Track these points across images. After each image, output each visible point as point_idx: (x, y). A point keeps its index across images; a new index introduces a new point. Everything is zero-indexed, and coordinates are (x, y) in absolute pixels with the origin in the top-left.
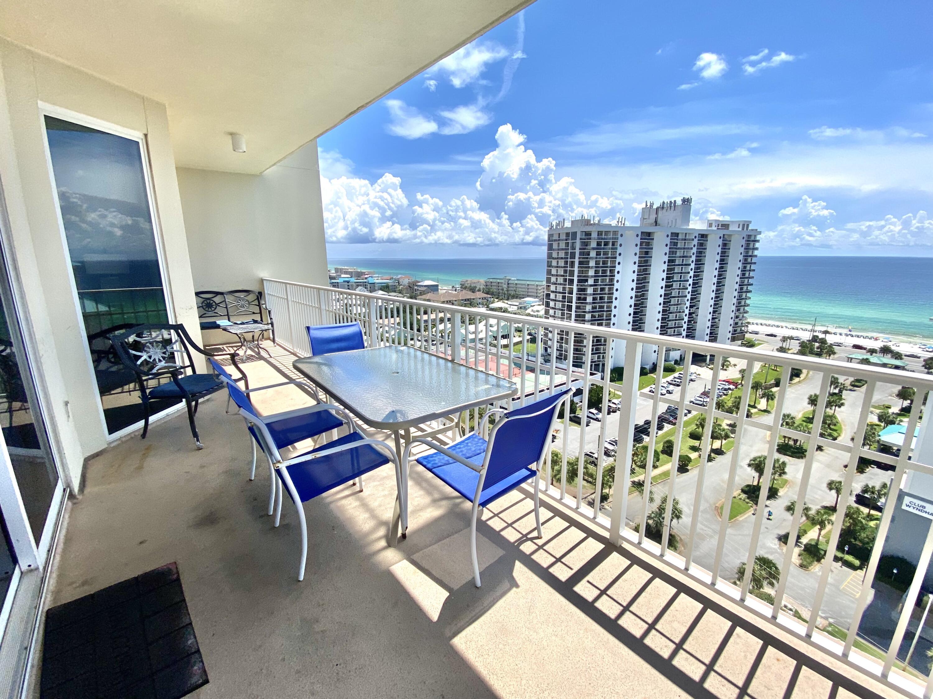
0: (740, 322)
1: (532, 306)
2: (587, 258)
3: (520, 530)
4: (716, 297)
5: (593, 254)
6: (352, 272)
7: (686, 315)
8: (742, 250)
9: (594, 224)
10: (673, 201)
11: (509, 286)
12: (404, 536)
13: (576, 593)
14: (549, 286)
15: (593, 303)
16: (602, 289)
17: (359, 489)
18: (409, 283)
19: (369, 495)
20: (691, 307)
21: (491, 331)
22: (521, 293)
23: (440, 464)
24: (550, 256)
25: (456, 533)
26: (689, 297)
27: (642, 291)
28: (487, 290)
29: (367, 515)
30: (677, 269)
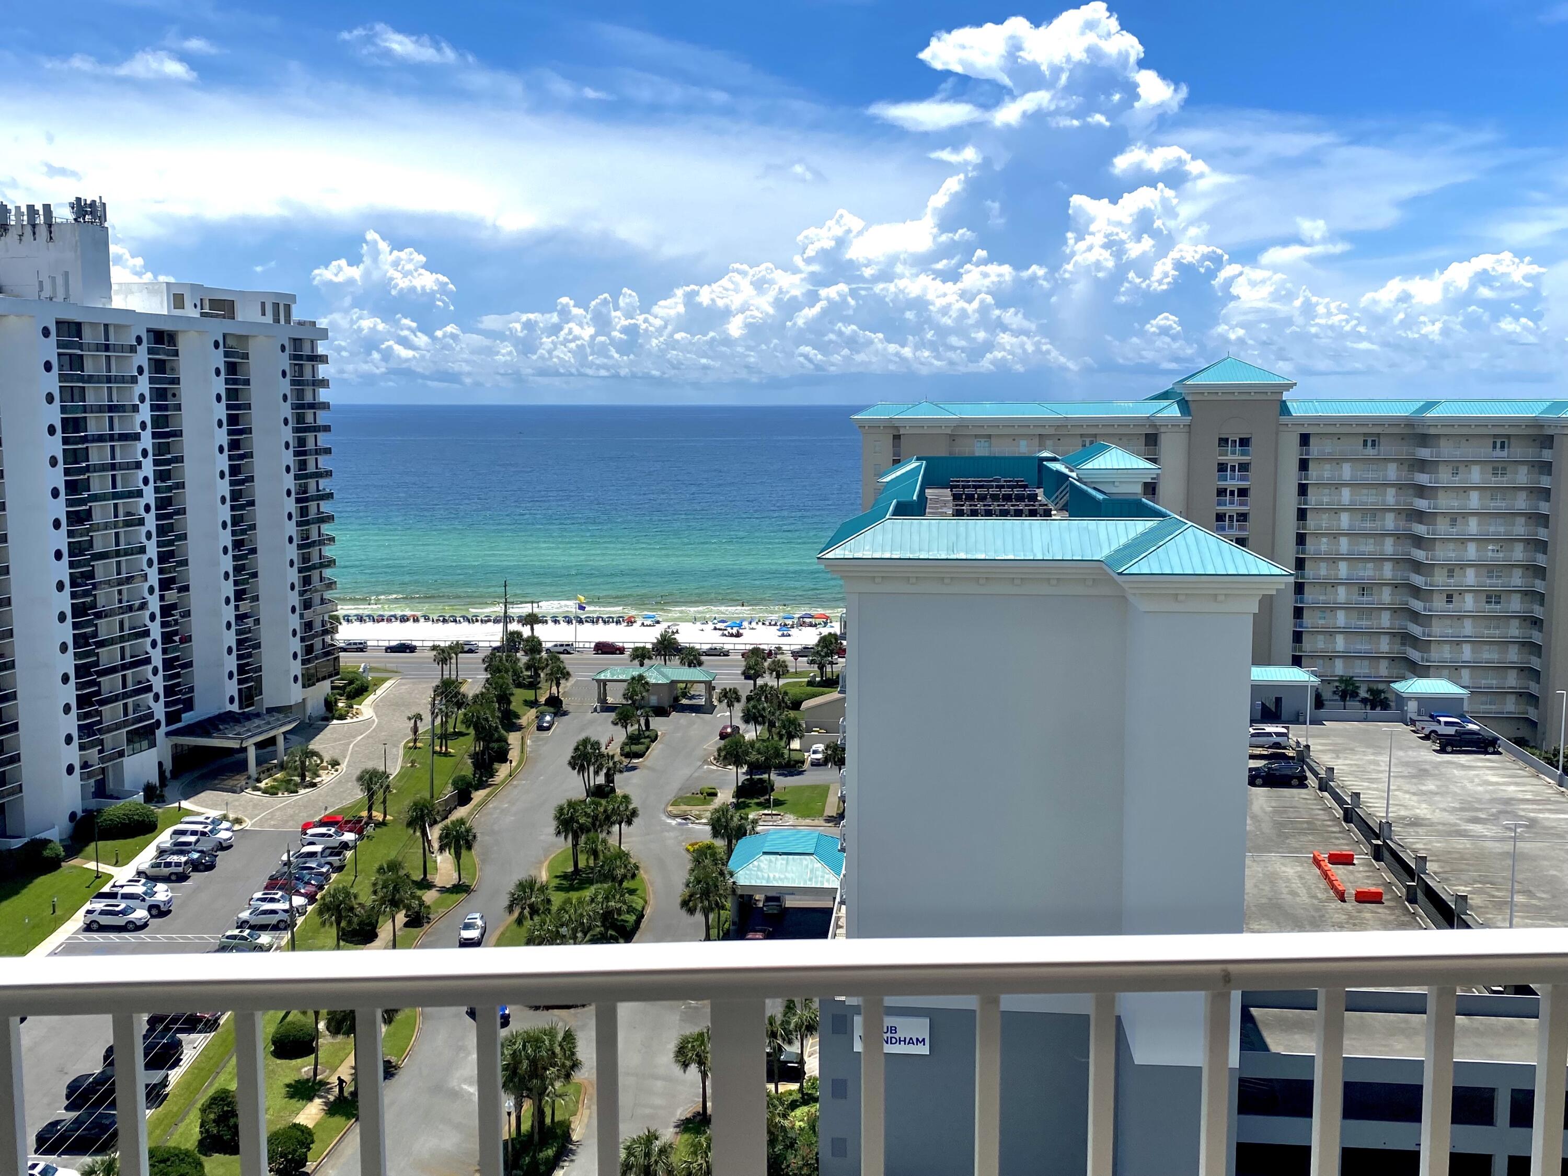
0: (318, 620)
4: (238, 544)
7: (153, 617)
8: (285, 386)
10: (24, 209)
20: (165, 585)
26: (152, 550)
30: (98, 454)
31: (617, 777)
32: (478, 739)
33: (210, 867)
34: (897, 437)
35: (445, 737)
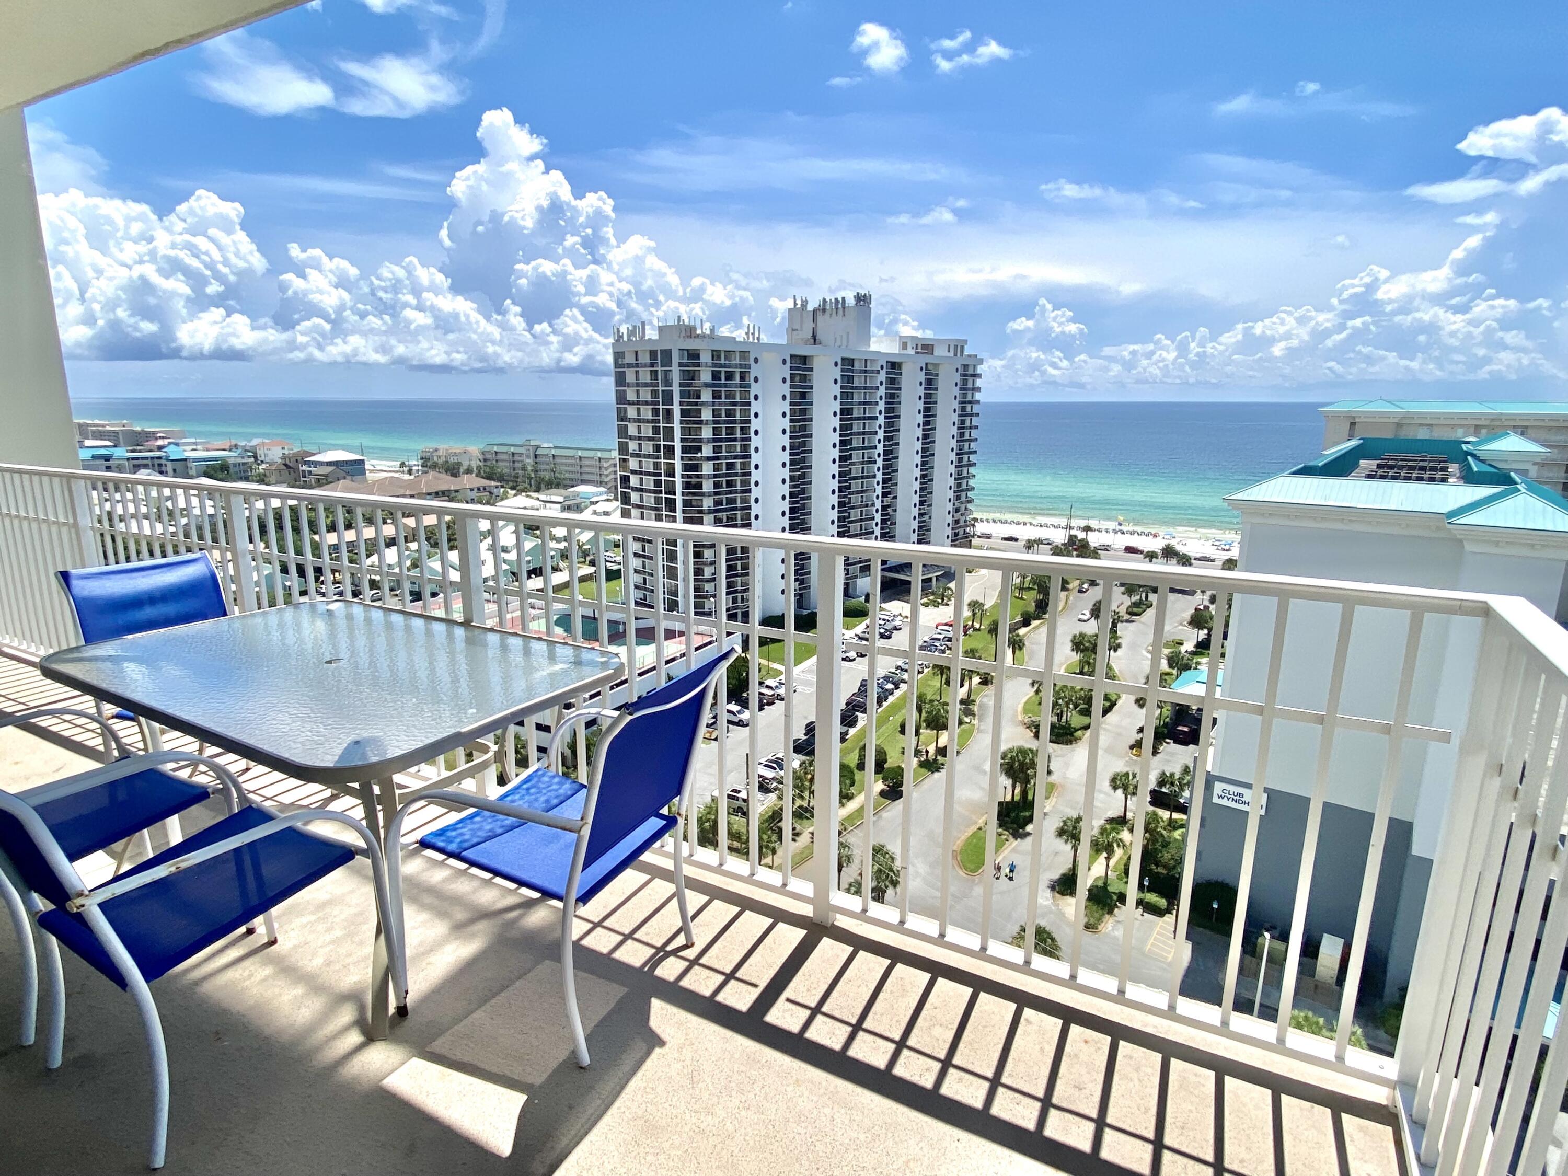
0: (962, 519)
1: (593, 503)
2: (696, 404)
3: (650, 942)
4: (923, 476)
5: (706, 396)
6: (116, 433)
7: (877, 511)
8: (956, 391)
9: (703, 336)
10: (840, 299)
11: (538, 460)
12: (402, 1011)
13: (769, 1025)
14: (625, 460)
15: (716, 493)
16: (730, 466)
17: (265, 940)
18: (284, 457)
19: (295, 947)
20: (885, 495)
21: (505, 561)
22: (567, 475)
23: (475, 840)
24: (621, 398)
25: (519, 978)
26: (879, 476)
27: (802, 468)
28: (488, 470)
29: (299, 991)
30: (857, 427)
31: (1119, 625)
32: (1039, 592)
33: (889, 637)
34: (1353, 424)
35: (1021, 589)
